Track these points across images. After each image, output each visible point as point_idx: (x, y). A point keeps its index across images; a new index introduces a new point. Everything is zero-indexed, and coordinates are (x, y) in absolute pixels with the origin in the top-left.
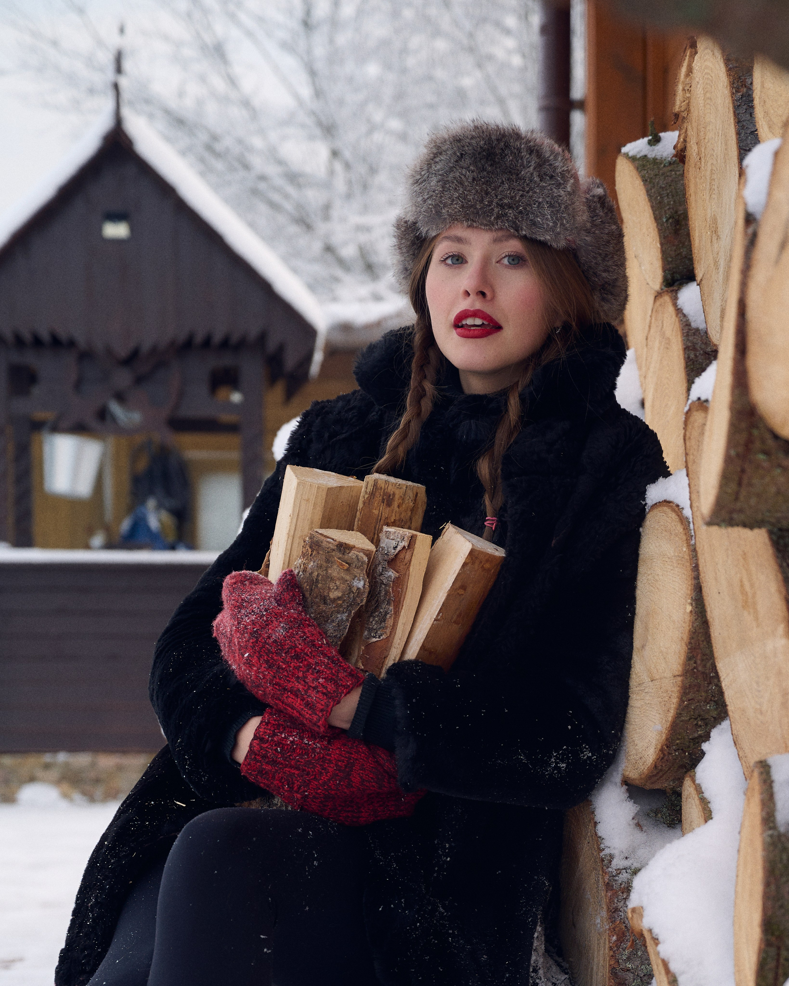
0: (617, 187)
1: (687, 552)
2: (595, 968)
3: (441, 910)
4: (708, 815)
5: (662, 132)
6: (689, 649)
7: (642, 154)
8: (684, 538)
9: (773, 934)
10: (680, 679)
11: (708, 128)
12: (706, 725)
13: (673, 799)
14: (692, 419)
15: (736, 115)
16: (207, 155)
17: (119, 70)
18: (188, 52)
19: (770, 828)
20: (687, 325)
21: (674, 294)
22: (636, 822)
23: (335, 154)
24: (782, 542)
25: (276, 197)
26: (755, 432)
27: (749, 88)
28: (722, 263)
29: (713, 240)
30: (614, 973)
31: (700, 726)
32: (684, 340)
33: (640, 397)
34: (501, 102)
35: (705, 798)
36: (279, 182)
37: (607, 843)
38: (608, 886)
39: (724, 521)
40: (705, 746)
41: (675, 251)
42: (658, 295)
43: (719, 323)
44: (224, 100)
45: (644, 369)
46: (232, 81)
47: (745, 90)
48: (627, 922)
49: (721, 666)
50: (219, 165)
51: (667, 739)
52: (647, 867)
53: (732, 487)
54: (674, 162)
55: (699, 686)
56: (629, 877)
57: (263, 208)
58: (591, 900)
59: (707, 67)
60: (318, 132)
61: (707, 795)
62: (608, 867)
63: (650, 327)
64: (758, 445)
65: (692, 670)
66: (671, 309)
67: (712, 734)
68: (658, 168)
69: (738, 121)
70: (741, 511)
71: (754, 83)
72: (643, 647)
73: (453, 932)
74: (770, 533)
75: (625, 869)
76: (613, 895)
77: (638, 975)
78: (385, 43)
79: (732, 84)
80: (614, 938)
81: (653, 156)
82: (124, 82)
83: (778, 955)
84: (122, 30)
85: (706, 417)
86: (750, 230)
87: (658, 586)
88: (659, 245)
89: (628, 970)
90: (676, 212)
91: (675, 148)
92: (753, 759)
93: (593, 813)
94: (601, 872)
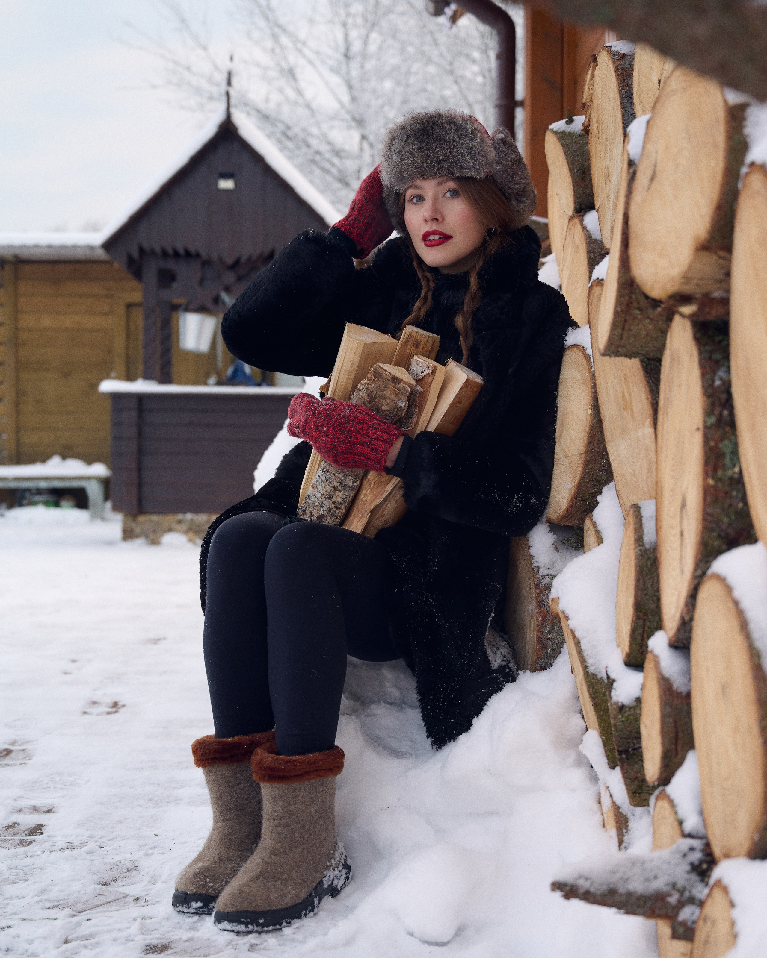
0: (545, 151)
1: (589, 376)
2: (528, 637)
3: (431, 600)
4: (600, 541)
5: (574, 116)
6: (589, 437)
7: (561, 130)
8: (587, 367)
9: (641, 611)
10: (583, 456)
11: (604, 112)
12: (600, 485)
13: (578, 532)
14: (593, 292)
15: (622, 103)
16: (283, 139)
17: (229, 83)
18: (272, 74)
19: (640, 546)
20: (589, 237)
21: (581, 218)
22: (555, 546)
23: (364, 137)
24: (649, 367)
25: (327, 166)
26: (634, 296)
27: (630, 87)
28: (612, 197)
29: (607, 182)
30: (539, 640)
31: (596, 485)
32: (587, 246)
33: (559, 284)
34: (470, 105)
35: (599, 530)
36: (328, 155)
37: (536, 559)
38: (537, 586)
39: (613, 353)
40: (599, 498)
41: (582, 190)
42: (571, 218)
43: (610, 235)
44: (295, 103)
45: (561, 266)
46: (299, 92)
47: (627, 88)
48: (548, 609)
49: (609, 448)
50: (290, 145)
51: (575, 494)
52: (562, 572)
53: (618, 331)
54: (582, 135)
55: (596, 460)
56: (550, 580)
57: (318, 172)
58: (526, 595)
59: (603, 74)
60: (353, 124)
61: (599, 528)
62: (537, 574)
63: (565, 239)
64: (635, 304)
65: (591, 450)
66: (579, 227)
67: (603, 490)
68: (572, 139)
69: (623, 107)
70: (623, 346)
71: (634, 84)
72: (560, 436)
73: (438, 615)
74: (642, 361)
75: (547, 575)
76: (540, 592)
77: (555, 642)
78: (396, 68)
79: (619, 84)
80: (540, 619)
81: (569, 131)
82: (232, 92)
83: (644, 625)
84: (231, 59)
85: (602, 290)
86: (631, 171)
87: (570, 398)
88: (572, 187)
89: (549, 639)
90: (583, 166)
91: (583, 125)
92: (628, 504)
93: (528, 540)
94: (532, 578)
